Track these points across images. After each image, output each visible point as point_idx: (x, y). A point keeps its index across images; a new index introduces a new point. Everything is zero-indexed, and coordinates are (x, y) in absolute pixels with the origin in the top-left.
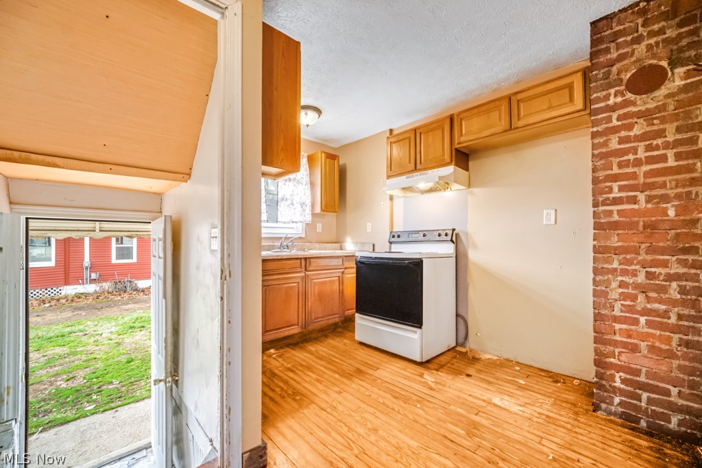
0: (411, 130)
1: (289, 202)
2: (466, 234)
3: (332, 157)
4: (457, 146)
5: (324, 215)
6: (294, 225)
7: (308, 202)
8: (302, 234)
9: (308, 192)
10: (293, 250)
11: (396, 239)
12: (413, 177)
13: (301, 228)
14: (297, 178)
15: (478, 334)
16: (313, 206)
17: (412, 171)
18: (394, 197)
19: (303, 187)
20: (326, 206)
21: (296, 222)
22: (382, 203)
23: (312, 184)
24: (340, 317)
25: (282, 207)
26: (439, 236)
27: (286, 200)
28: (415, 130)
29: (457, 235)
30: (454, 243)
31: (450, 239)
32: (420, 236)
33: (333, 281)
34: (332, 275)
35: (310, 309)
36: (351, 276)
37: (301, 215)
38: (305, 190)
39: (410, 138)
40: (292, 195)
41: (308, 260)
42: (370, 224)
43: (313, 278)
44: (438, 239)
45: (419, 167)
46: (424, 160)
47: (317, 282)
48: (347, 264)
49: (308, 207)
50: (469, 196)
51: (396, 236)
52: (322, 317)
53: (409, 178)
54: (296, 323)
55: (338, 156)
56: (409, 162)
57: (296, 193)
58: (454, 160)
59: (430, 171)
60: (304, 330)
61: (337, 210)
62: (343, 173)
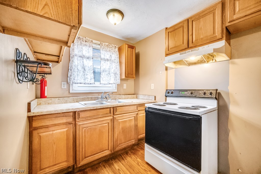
0: (185, 20)
1: (107, 73)
2: (228, 94)
3: (131, 47)
4: (228, 24)
5: (128, 79)
6: (110, 85)
7: (118, 73)
8: (115, 90)
9: (118, 67)
10: (109, 99)
11: (170, 94)
12: (186, 53)
13: (115, 87)
14: (112, 59)
15: (239, 170)
16: (121, 75)
17: (185, 49)
18: (168, 69)
19: (116, 64)
20: (128, 74)
21: (111, 84)
22: (161, 72)
23: (120, 63)
24: (135, 141)
25: (103, 76)
26: (204, 94)
27: (106, 71)
28: (188, 20)
29: (219, 94)
30: (217, 100)
31: (215, 97)
32: (188, 93)
33: (131, 120)
34: (131, 116)
35: (116, 138)
36: (142, 115)
37: (115, 79)
38: (117, 66)
39: (183, 27)
40: (109, 69)
41: (115, 108)
42: (153, 85)
43: (119, 118)
44: (203, 96)
45: (191, 45)
46: (196, 40)
47: (121, 121)
48: (140, 108)
49: (118, 75)
50: (231, 66)
51: (170, 92)
52: (124, 143)
53: (182, 54)
54: (107, 149)
55: (135, 47)
56: (183, 43)
57: (111, 67)
58: (224, 36)
59: (200, 48)
60: (113, 152)
61: (134, 76)
62: (137, 57)
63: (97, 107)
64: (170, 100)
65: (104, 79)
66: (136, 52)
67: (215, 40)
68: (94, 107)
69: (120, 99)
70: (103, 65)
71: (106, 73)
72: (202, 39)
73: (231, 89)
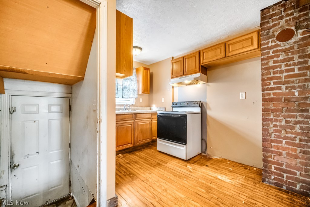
2: (206, 103)
3: (147, 69)
4: (202, 64)
5: (143, 95)
6: (130, 99)
7: (136, 89)
8: (133, 103)
10: (129, 110)
13: (133, 100)
14: (131, 79)
15: (211, 148)
16: (138, 91)
17: (182, 75)
18: (174, 87)
19: (134, 82)
20: (144, 91)
22: (169, 89)
23: (138, 81)
24: (150, 140)
27: (127, 88)
28: (183, 57)
29: (202, 104)
30: (200, 107)
31: (199, 105)
32: (186, 104)
33: (147, 124)
34: (147, 121)
35: (137, 136)
36: (155, 122)
37: (133, 94)
38: (135, 84)
39: (181, 61)
40: (129, 86)
41: (136, 115)
42: (163, 99)
43: (138, 122)
44: (194, 105)
45: (185, 73)
46: (187, 71)
47: (140, 124)
48: (153, 117)
49: (136, 91)
50: (207, 86)
51: (175, 104)
52: (142, 140)
53: (181, 78)
54: (131, 142)
55: (149, 69)
56: (181, 71)
57: (131, 85)
58: (200, 70)
59: (190, 76)
60: (134, 146)
61: (149, 93)
62: (151, 76)
63: (125, 113)
64: (175, 109)
65: (125, 94)
66: (151, 72)
67: (196, 72)
68: (123, 113)
69: (137, 110)
70: (125, 83)
71: (127, 89)
72: (190, 70)
73: (208, 101)
